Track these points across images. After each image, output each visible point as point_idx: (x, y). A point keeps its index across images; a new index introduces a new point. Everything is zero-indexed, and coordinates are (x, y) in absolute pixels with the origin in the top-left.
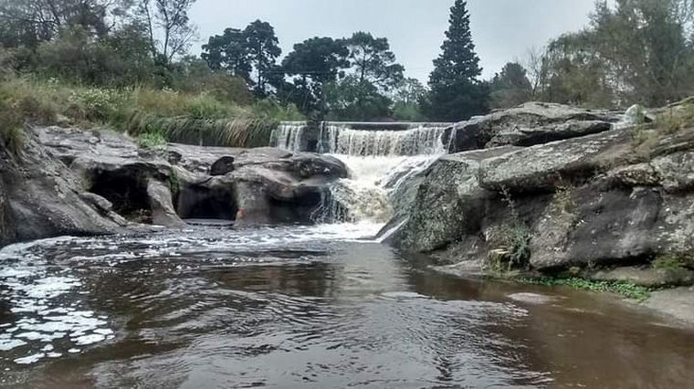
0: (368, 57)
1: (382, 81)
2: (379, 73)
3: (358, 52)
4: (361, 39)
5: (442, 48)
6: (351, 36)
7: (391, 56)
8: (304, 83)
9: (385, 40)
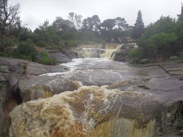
0: (120, 22)
1: (124, 28)
2: (123, 26)
3: (118, 21)
4: (118, 19)
5: (136, 21)
6: (116, 18)
7: (126, 22)
8: (106, 29)
9: (124, 18)
